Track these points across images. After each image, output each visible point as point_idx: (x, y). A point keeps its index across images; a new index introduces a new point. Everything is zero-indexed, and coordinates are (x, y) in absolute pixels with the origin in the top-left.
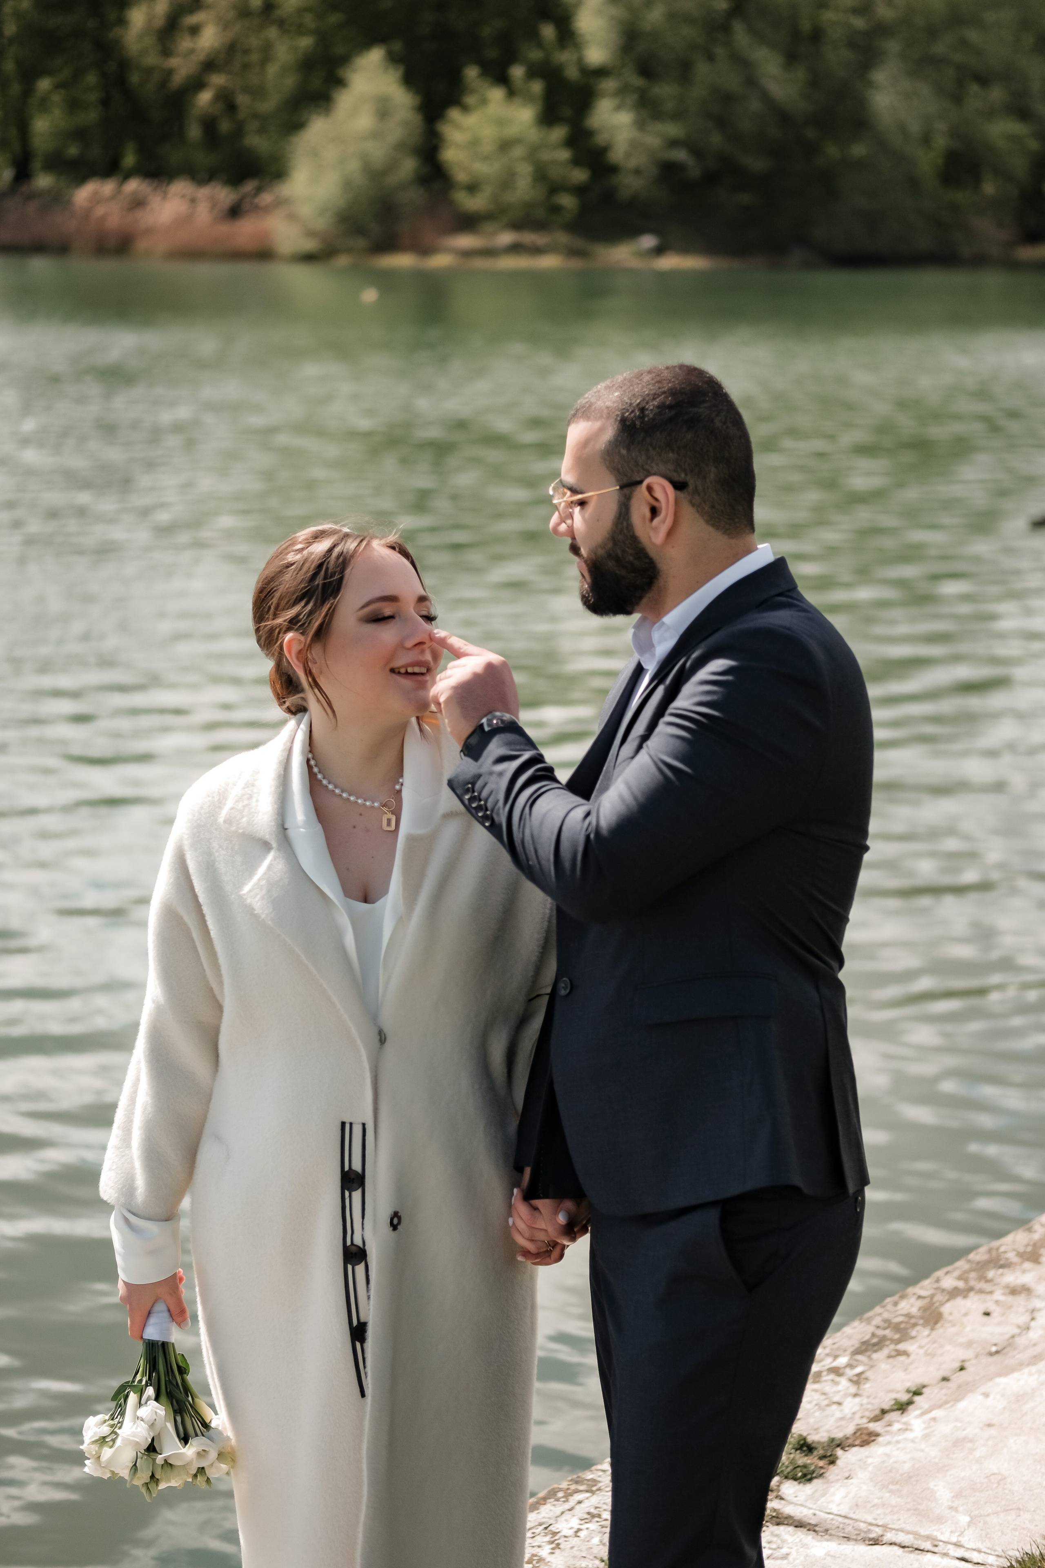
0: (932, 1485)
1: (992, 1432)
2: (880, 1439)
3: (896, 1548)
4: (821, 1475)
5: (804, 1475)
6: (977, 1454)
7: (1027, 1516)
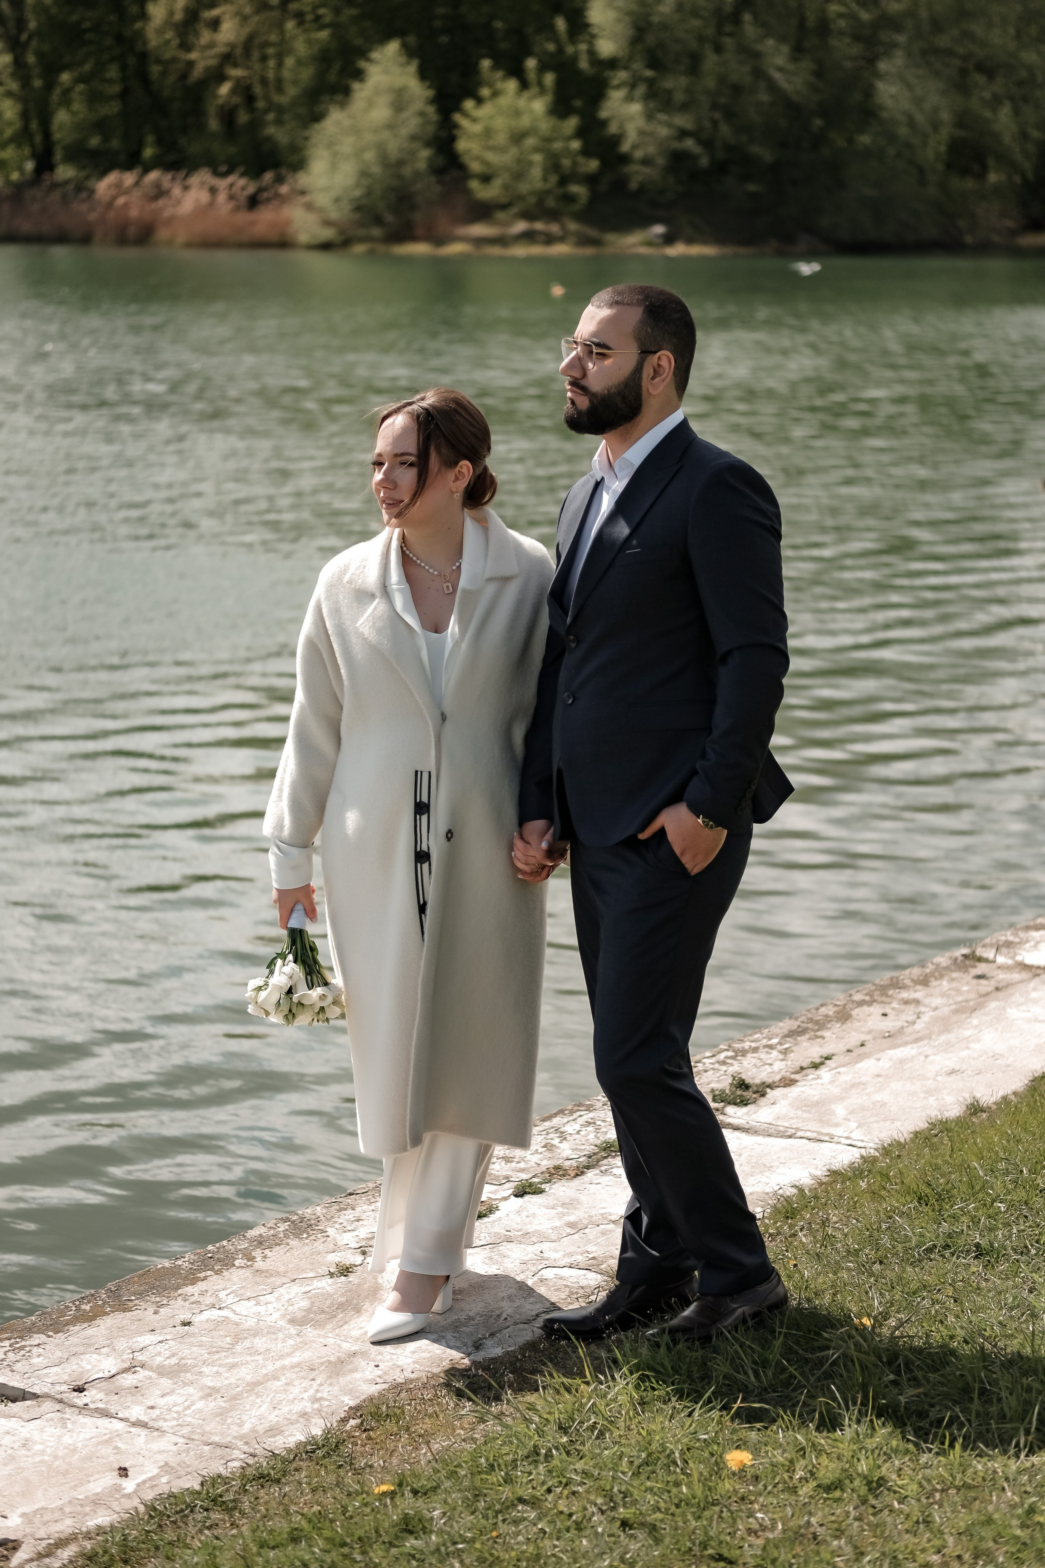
0: (833, 1107)
1: (880, 1079)
2: (799, 1083)
3: (804, 1140)
4: (754, 1102)
5: (742, 1101)
6: (868, 1091)
7: (898, 1123)
